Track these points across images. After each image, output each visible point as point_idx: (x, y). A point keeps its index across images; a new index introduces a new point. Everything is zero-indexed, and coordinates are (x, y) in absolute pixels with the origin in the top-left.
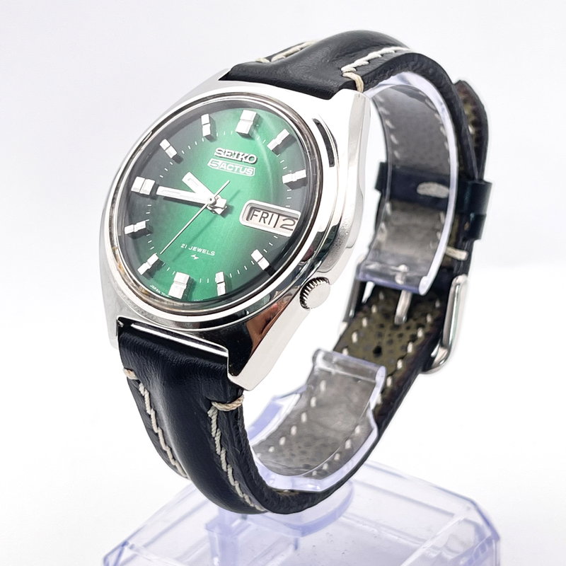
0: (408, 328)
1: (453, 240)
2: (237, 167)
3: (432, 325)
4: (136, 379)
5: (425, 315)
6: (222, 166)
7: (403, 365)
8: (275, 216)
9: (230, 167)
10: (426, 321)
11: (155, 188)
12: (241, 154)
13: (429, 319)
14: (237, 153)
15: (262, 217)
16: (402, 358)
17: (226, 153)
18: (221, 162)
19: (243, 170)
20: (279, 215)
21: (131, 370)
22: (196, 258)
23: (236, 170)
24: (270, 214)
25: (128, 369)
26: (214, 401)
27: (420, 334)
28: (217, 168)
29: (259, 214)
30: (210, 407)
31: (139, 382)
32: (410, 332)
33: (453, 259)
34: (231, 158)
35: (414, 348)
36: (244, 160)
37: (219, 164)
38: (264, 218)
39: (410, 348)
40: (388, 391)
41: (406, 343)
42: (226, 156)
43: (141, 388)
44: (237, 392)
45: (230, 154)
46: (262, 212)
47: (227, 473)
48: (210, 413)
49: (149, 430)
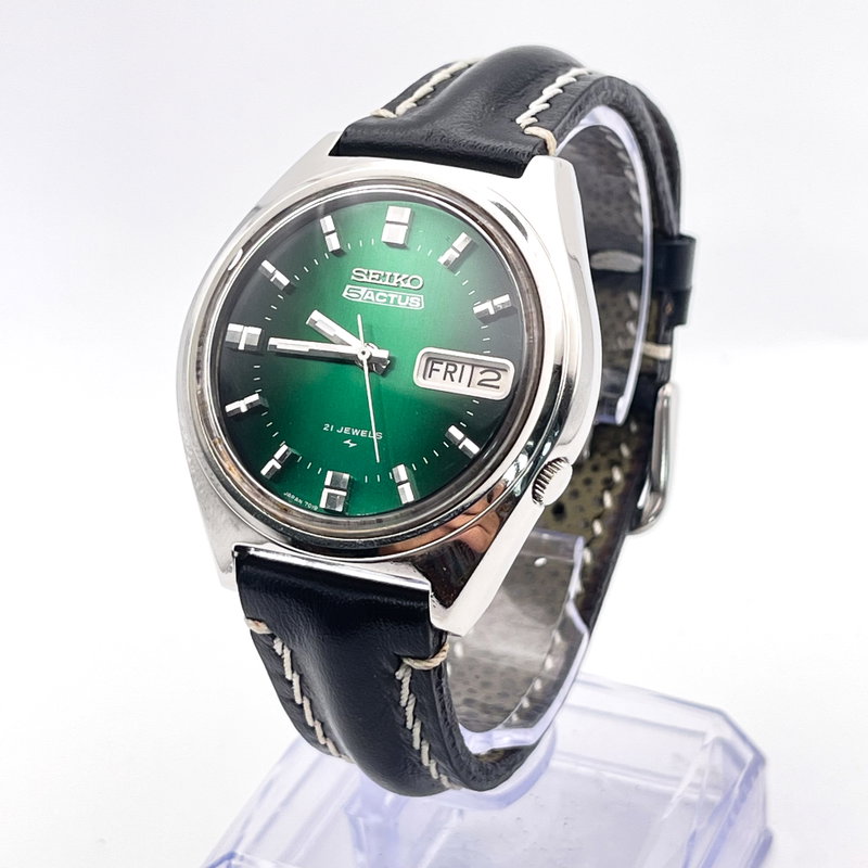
0: (595, 469)
1: (652, 332)
2: (393, 297)
3: (632, 461)
4: (269, 632)
5: (618, 446)
6: (367, 297)
7: (604, 527)
8: (468, 369)
9: (381, 297)
10: (620, 454)
11: (264, 339)
12: (396, 275)
13: (625, 451)
14: (389, 274)
15: (446, 371)
16: (599, 517)
17: (371, 276)
18: (364, 289)
19: (403, 300)
20: (473, 366)
21: (260, 621)
22: (352, 445)
23: (392, 302)
24: (459, 367)
25: (253, 620)
26: (407, 657)
27: (617, 476)
28: (360, 300)
29: (442, 367)
30: (399, 664)
31: (273, 637)
32: (602, 475)
33: (655, 360)
34: (380, 282)
35: (614, 499)
36: (403, 284)
37: (362, 293)
38: (451, 373)
39: (608, 500)
40: (589, 571)
41: (599, 494)
42: (370, 280)
43: (278, 646)
44: (441, 638)
45: (377, 277)
46: (445, 364)
47: (420, 751)
48: (399, 674)
49: (287, 701)
